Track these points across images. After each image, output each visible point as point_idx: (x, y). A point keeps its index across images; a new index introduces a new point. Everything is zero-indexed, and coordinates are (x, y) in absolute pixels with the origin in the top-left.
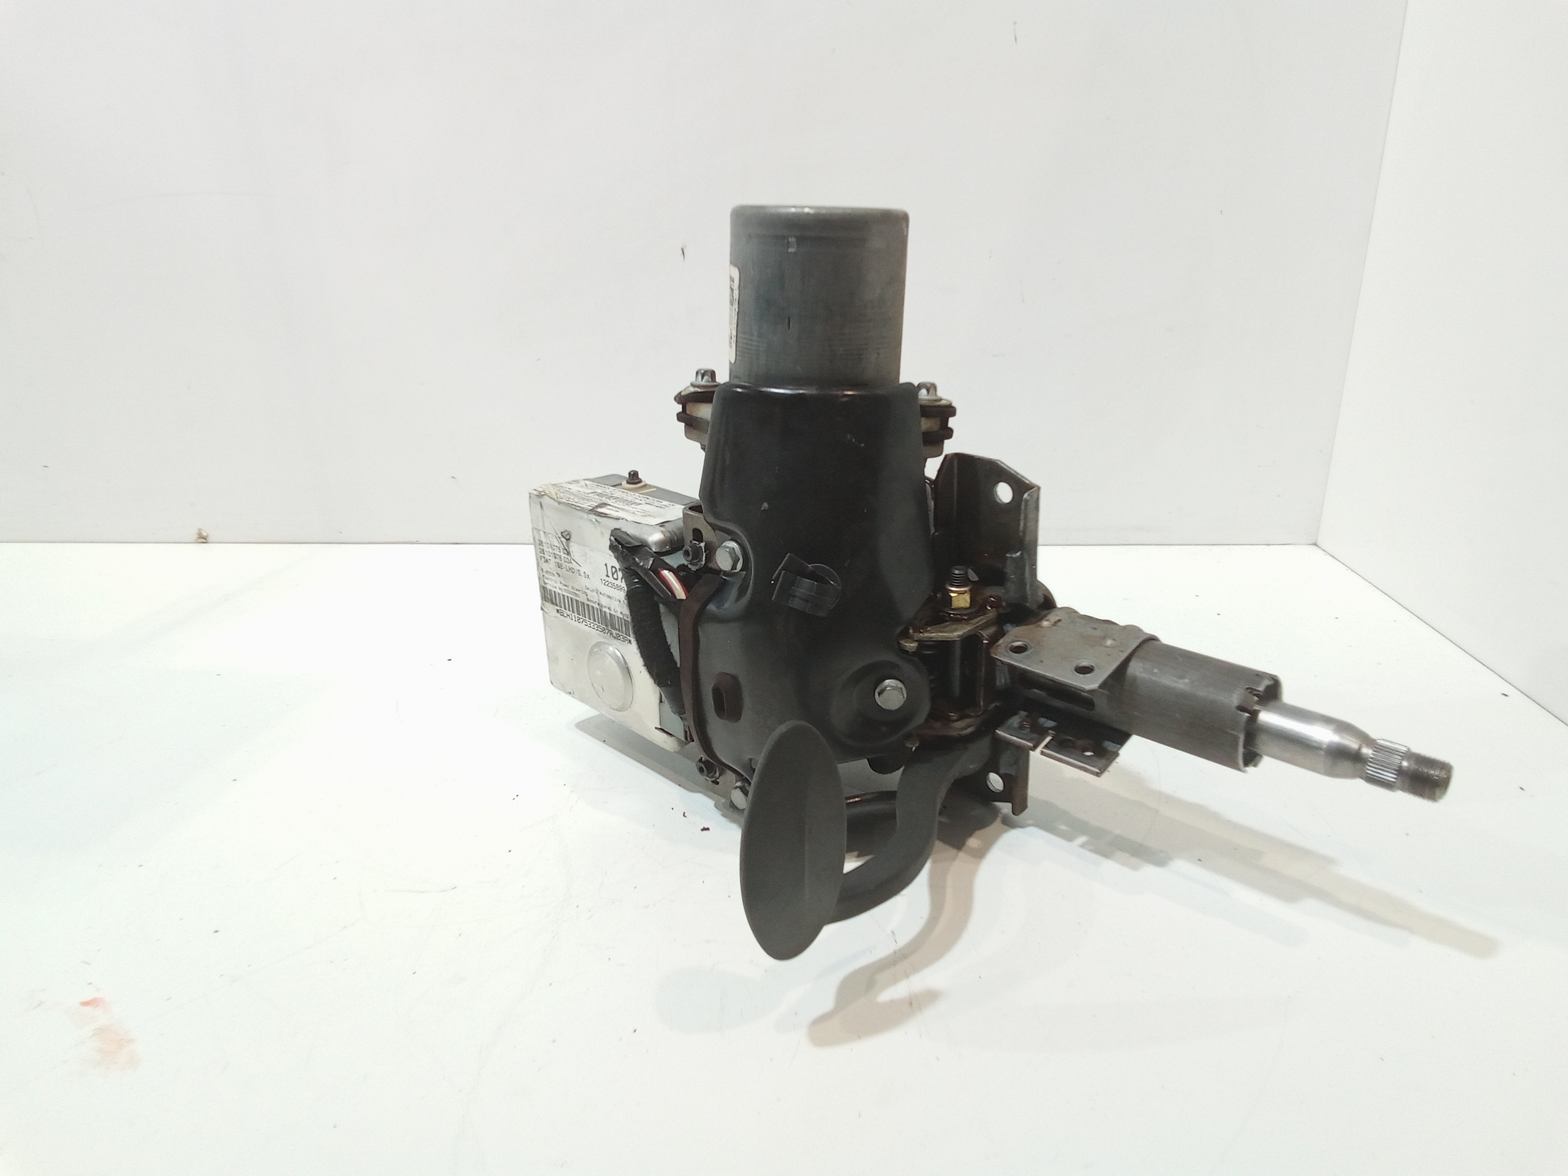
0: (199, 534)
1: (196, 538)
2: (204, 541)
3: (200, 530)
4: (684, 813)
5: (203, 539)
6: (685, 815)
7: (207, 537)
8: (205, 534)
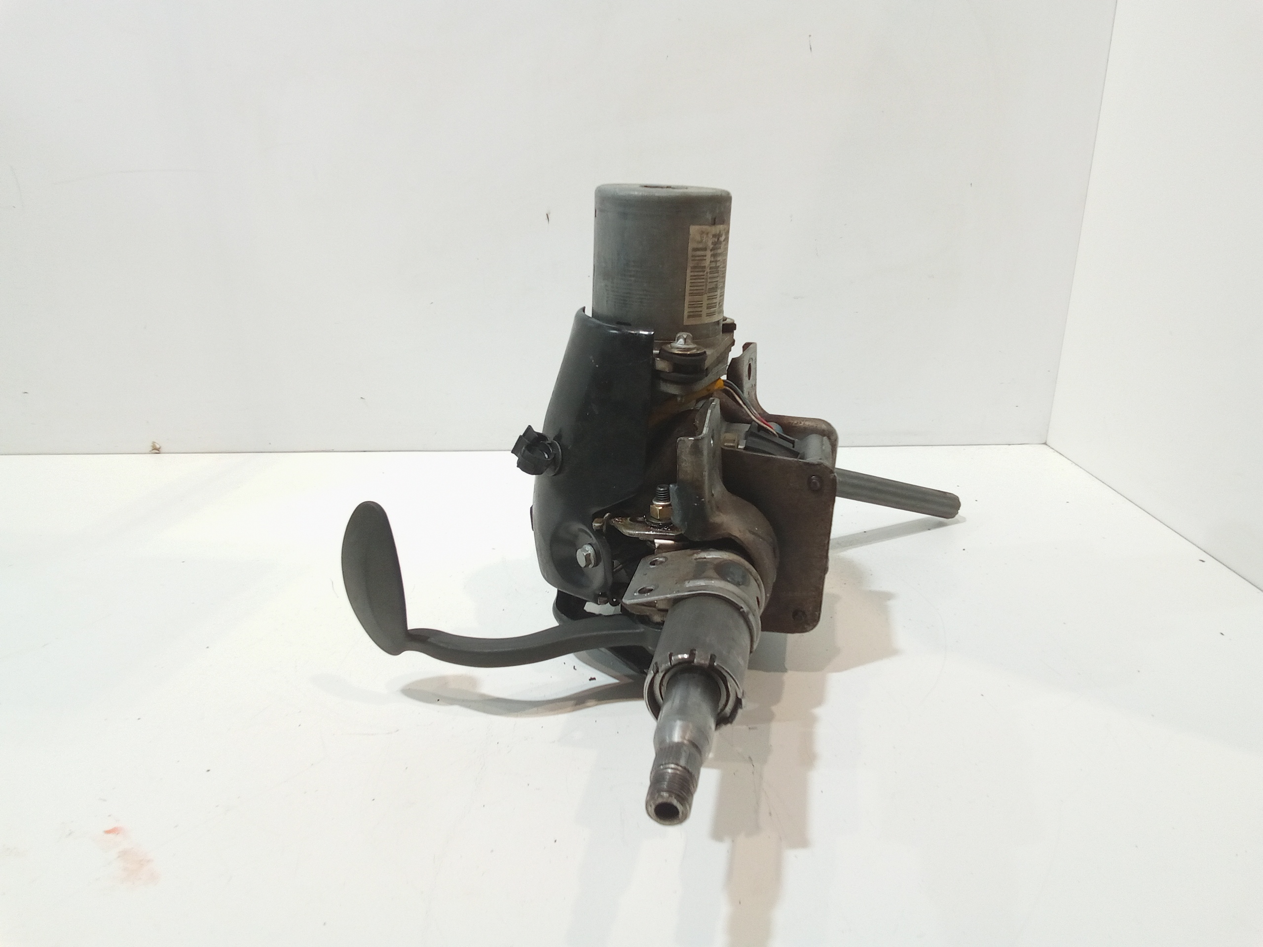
0: (153, 447)
1: (151, 449)
2: (157, 452)
3: (154, 443)
4: (574, 667)
5: (156, 450)
6: (575, 668)
7: (160, 448)
8: (158, 446)
